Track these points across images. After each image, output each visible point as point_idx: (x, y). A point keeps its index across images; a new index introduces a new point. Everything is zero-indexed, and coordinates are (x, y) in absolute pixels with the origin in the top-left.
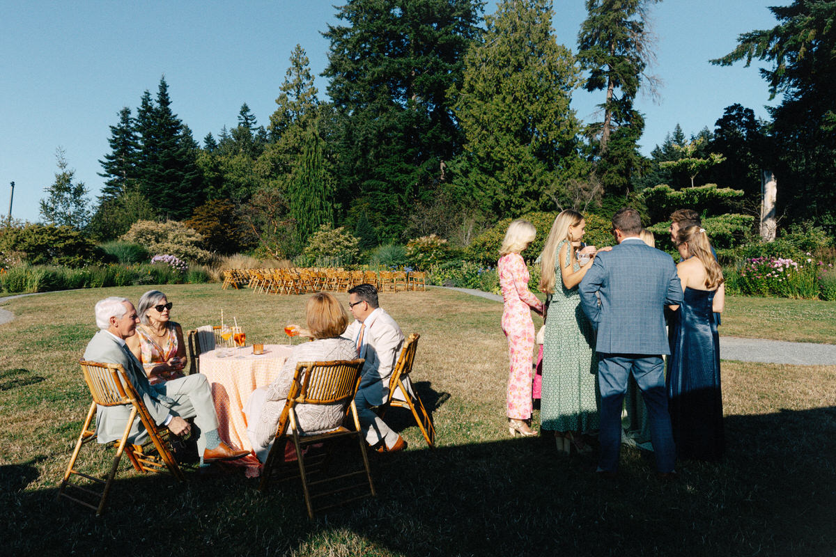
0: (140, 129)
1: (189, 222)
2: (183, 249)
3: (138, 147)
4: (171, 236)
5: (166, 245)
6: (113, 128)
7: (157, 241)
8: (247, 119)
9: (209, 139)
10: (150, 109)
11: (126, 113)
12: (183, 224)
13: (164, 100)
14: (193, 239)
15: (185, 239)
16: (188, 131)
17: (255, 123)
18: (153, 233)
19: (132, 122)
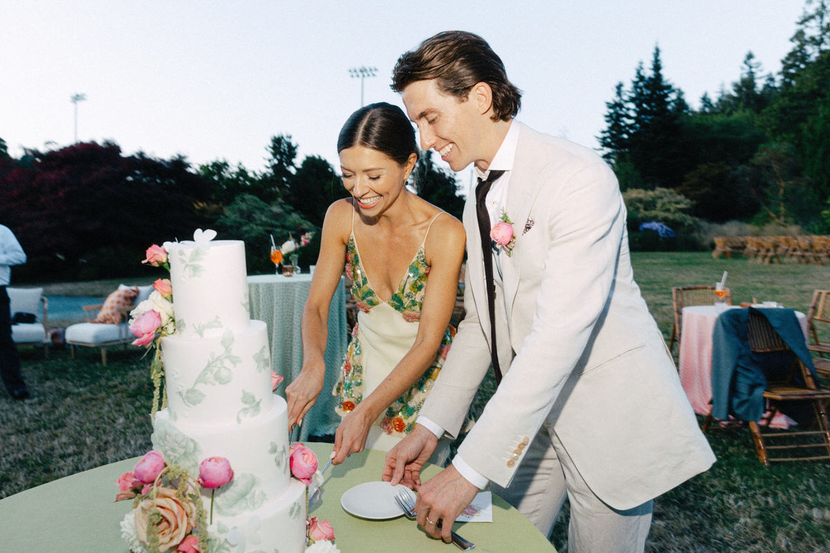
0: (632, 100)
1: (679, 189)
2: (670, 216)
3: (629, 117)
4: (659, 205)
5: (653, 213)
6: (608, 103)
7: (646, 209)
8: (751, 67)
9: (705, 100)
10: (641, 78)
11: (619, 87)
12: (672, 190)
13: (657, 67)
14: (682, 206)
15: (673, 207)
16: (680, 93)
17: (761, 71)
18: (640, 201)
19: (625, 94)
